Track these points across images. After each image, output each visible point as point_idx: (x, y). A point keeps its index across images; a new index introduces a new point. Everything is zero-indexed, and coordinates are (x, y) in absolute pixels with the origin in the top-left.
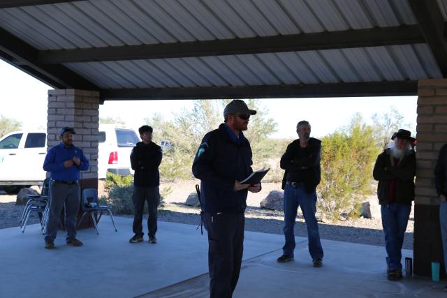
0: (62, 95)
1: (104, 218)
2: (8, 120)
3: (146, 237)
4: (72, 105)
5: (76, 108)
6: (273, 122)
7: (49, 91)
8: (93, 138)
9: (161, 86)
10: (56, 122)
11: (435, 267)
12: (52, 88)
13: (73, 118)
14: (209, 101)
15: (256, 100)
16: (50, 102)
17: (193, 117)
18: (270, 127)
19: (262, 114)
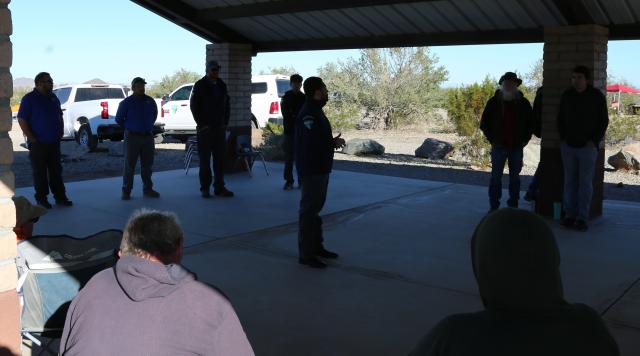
0: (219, 49)
1: (257, 164)
2: (188, 74)
4: (227, 58)
5: (230, 61)
6: (444, 70)
7: (207, 45)
8: (247, 88)
11: (557, 206)
12: (209, 43)
13: (227, 70)
16: (208, 56)
18: (441, 76)
19: (431, 62)
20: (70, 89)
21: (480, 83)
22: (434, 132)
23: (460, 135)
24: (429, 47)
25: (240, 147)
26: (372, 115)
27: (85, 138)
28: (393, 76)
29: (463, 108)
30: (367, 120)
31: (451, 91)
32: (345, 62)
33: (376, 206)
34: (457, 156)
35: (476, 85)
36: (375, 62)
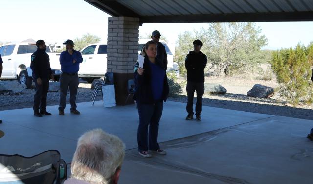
0: (116, 20)
2: (92, 37)
3: (194, 117)
4: (122, 26)
5: (124, 29)
6: (265, 38)
7: (109, 18)
8: (135, 47)
9: (178, 14)
10: (112, 37)
12: (111, 16)
13: (122, 35)
14: (219, 23)
15: (252, 22)
16: (109, 25)
17: (208, 35)
18: (262, 42)
19: (256, 32)
20: (14, 45)
21: (294, 48)
22: (257, 79)
23: (279, 82)
24: (255, 22)
25: (130, 87)
26: (215, 67)
27: (24, 78)
28: (230, 41)
29: (282, 64)
30: (212, 70)
31: (274, 52)
32: (198, 31)
33: (224, 130)
34: (276, 96)
35: (291, 48)
36: (218, 32)
